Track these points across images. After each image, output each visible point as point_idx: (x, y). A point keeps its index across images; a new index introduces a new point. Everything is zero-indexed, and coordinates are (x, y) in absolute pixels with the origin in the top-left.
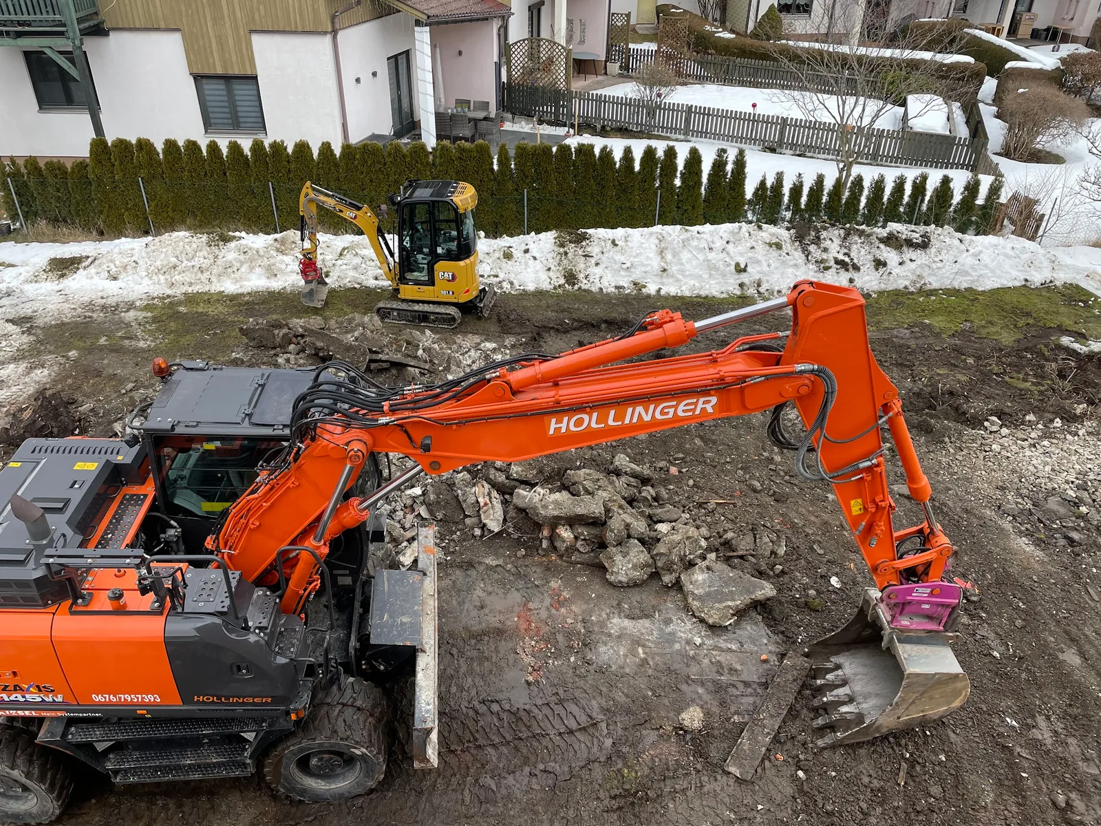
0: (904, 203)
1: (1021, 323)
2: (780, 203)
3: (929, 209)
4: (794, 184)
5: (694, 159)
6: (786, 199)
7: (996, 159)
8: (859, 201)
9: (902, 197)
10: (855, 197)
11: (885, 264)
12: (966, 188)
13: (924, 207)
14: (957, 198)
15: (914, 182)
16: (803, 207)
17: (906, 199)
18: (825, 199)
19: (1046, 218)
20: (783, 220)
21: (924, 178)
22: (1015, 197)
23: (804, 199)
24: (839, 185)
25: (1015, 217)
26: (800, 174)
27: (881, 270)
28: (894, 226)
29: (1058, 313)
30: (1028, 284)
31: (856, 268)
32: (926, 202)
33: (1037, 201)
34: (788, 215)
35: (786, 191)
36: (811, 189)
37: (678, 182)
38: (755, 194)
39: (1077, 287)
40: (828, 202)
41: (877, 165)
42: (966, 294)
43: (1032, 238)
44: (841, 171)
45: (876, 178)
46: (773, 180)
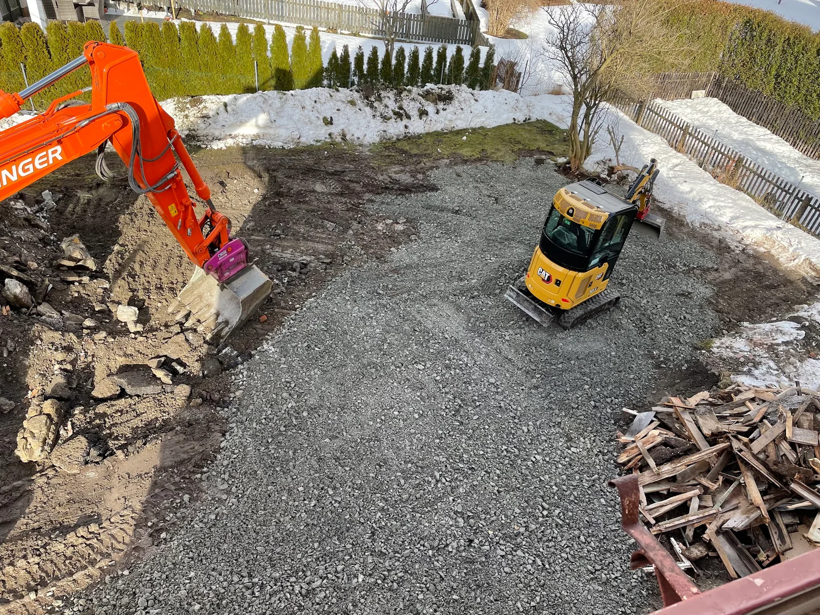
0: (434, 67)
1: (516, 149)
2: (349, 70)
3: (450, 71)
4: (357, 54)
5: (280, 33)
6: (353, 66)
7: (486, 36)
8: (403, 68)
9: (431, 63)
10: (400, 64)
11: (427, 114)
12: (472, 55)
13: (447, 71)
14: (466, 64)
15: (439, 52)
16: (365, 72)
17: (434, 65)
18: (380, 66)
19: (522, 75)
20: (353, 84)
21: (445, 49)
22: (501, 62)
23: (365, 67)
24: (388, 56)
25: (503, 76)
26: (360, 47)
27: (424, 118)
28: (429, 86)
29: (536, 140)
30: (516, 122)
31: (409, 117)
32: (447, 67)
33: (516, 63)
34: (356, 79)
35: (352, 60)
36: (369, 58)
37: (269, 54)
38: (330, 63)
39: (545, 121)
40: (382, 68)
41: (410, 42)
42: (480, 131)
43: (515, 90)
44: (387, 45)
45: (413, 49)
46: (342, 52)
